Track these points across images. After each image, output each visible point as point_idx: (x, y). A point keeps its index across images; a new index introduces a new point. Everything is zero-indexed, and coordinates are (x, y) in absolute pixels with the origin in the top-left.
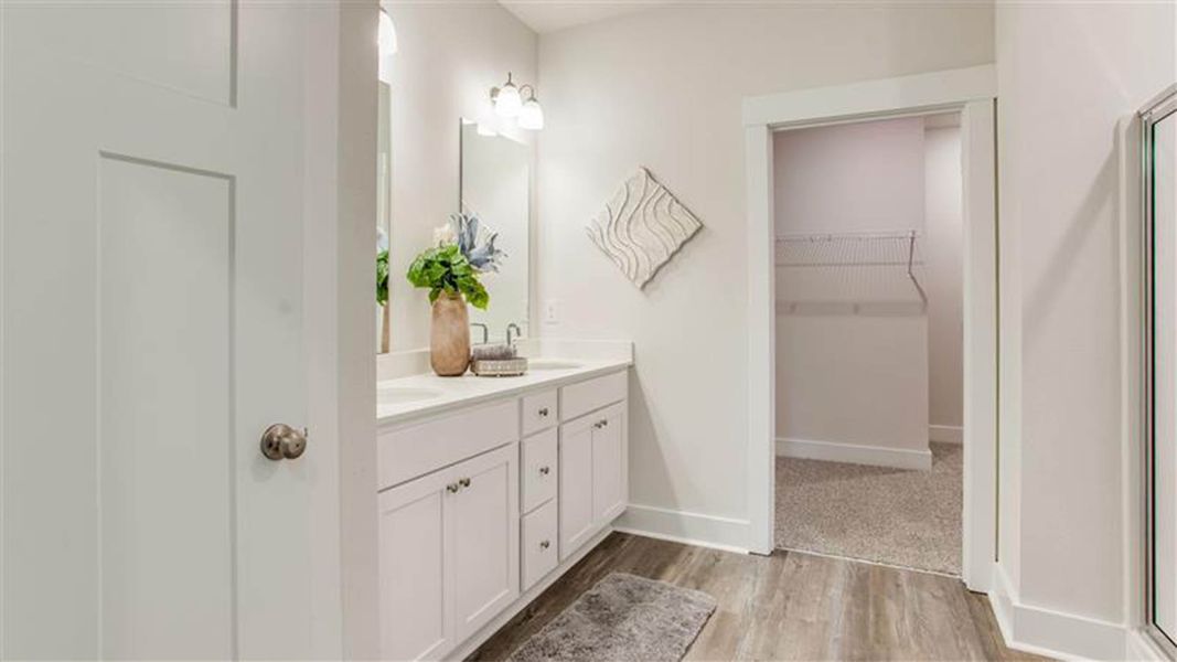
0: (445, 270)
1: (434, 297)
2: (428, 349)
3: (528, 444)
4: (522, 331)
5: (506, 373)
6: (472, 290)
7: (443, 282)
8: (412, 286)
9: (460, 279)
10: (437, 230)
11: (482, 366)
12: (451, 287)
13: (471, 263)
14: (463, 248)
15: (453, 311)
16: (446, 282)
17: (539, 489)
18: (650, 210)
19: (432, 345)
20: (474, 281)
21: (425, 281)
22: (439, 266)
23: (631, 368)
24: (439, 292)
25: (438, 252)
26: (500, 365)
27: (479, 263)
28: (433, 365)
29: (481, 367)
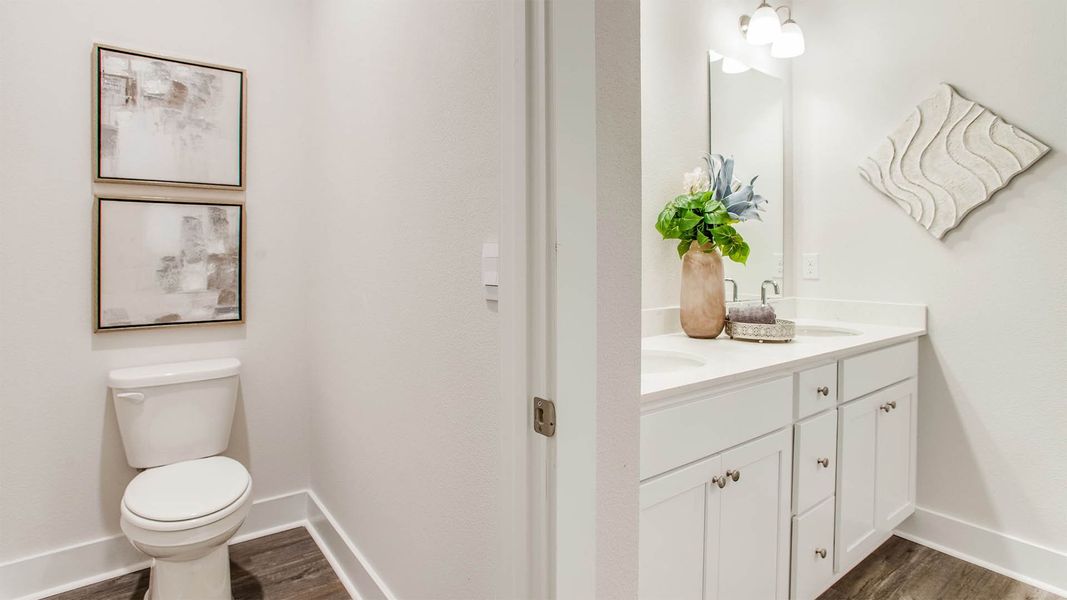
0: (699, 219)
1: (684, 249)
2: (679, 307)
3: (805, 428)
4: (780, 289)
5: (768, 339)
6: (729, 242)
7: (696, 234)
8: (662, 236)
9: (716, 229)
10: (687, 175)
11: (741, 329)
12: (706, 239)
13: (729, 210)
14: (719, 193)
15: (706, 265)
16: (700, 233)
17: (815, 484)
18: (958, 136)
19: (682, 303)
20: (733, 231)
21: (675, 231)
22: (693, 214)
23: (924, 339)
24: (690, 243)
25: (690, 198)
26: (763, 329)
27: (738, 209)
28: (684, 325)
29: (739, 330)
